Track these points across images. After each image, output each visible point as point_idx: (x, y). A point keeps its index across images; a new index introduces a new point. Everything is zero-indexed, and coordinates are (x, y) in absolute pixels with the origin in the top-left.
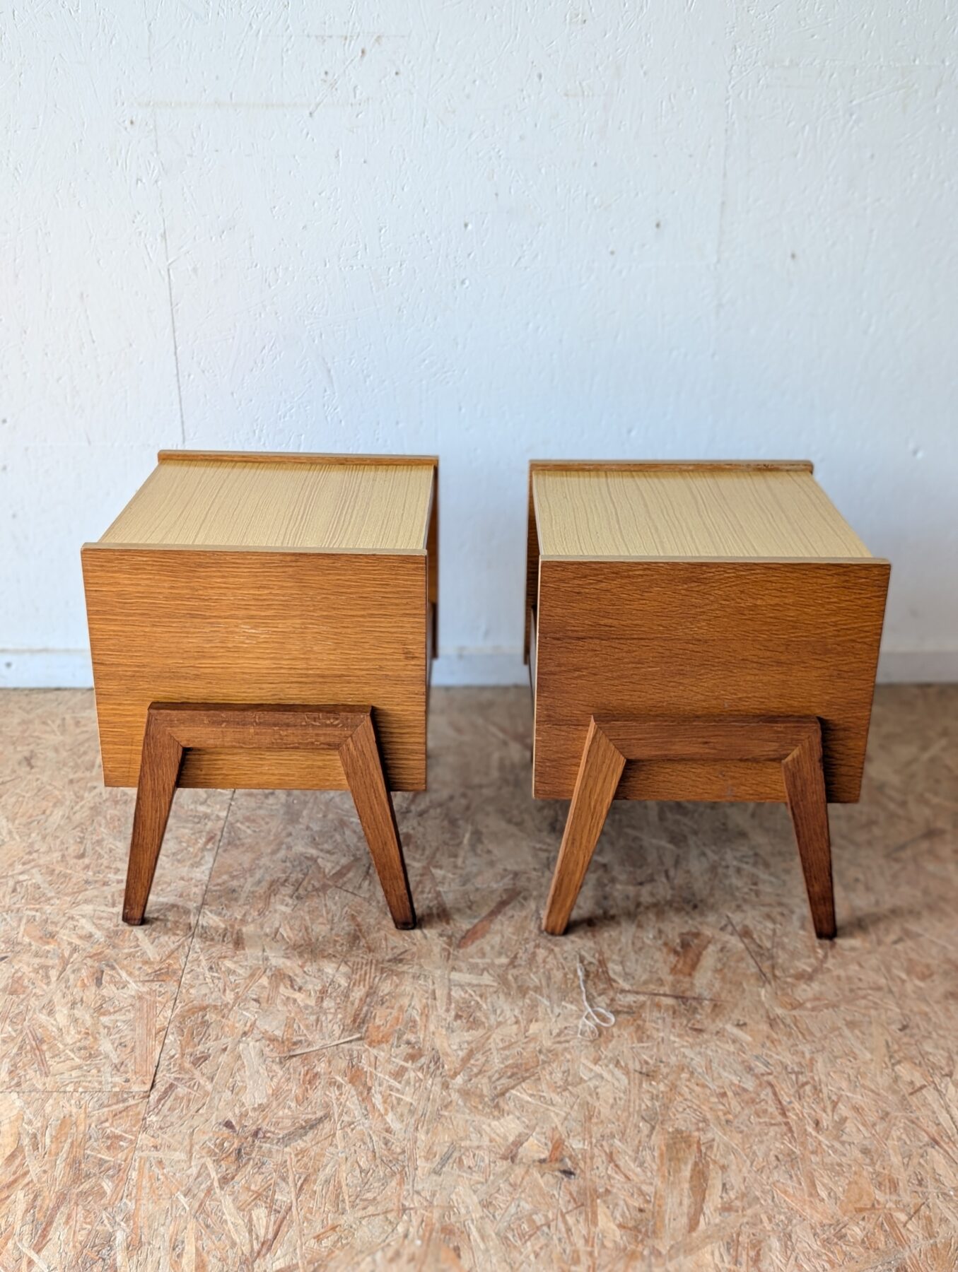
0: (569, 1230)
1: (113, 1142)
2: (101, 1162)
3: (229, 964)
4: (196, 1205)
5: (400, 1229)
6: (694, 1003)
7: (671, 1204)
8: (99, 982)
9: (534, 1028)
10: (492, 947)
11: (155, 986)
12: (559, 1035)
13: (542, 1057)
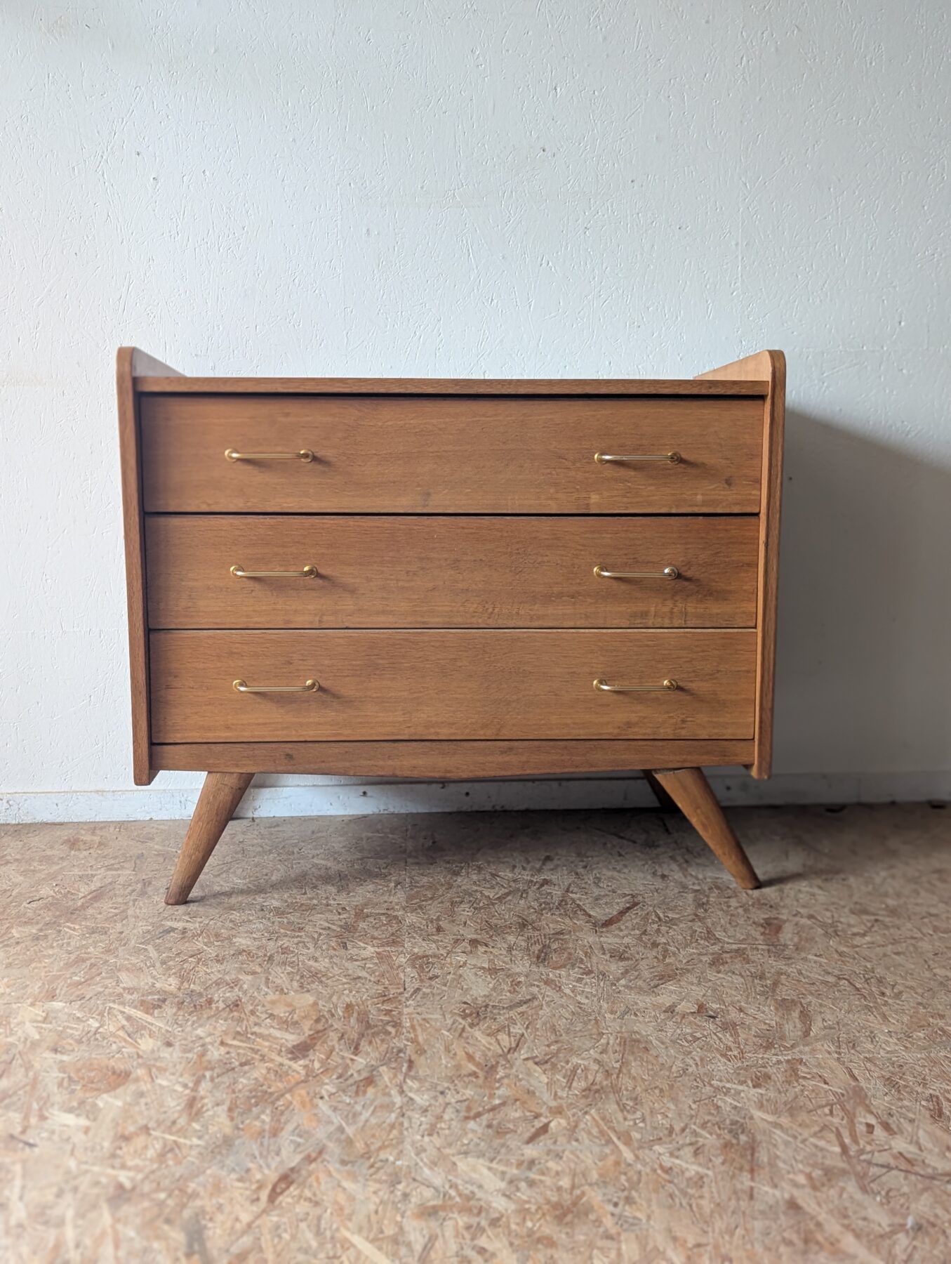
0: (720, 1039)
1: (388, 1012)
2: (382, 1020)
3: (436, 938)
4: (457, 1035)
5: (603, 1041)
6: (781, 947)
7: (788, 1027)
8: (345, 947)
9: (667, 961)
10: (627, 927)
11: (389, 949)
12: (688, 962)
13: (678, 972)
